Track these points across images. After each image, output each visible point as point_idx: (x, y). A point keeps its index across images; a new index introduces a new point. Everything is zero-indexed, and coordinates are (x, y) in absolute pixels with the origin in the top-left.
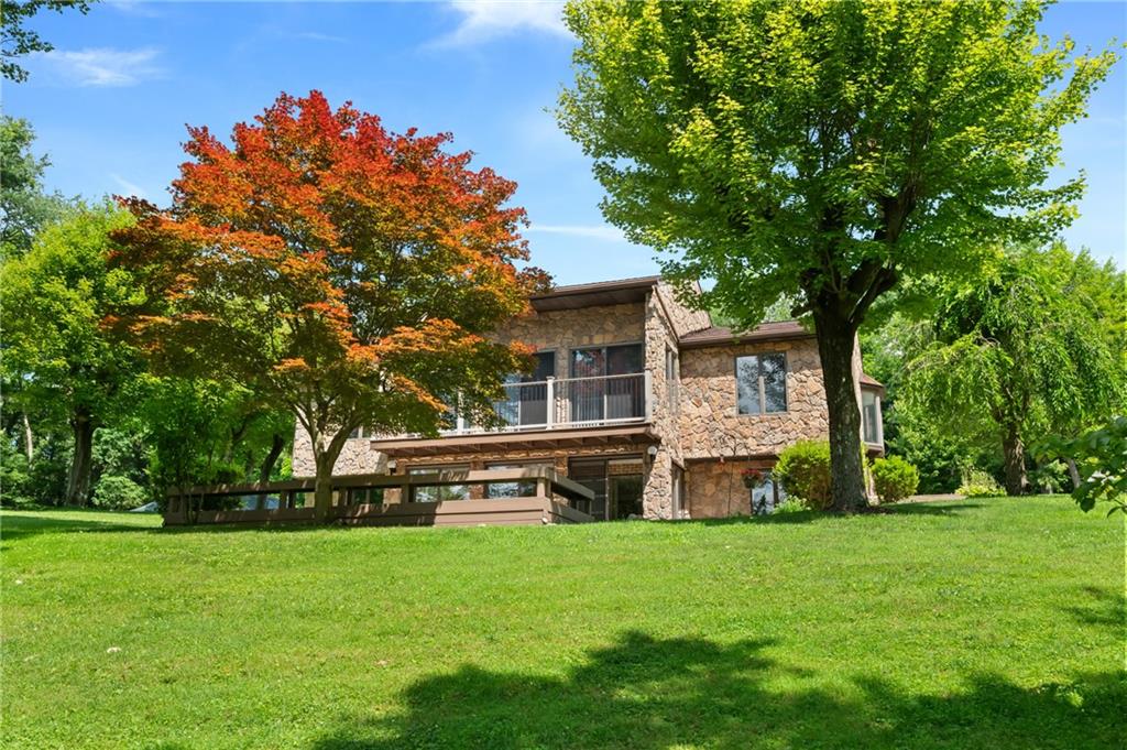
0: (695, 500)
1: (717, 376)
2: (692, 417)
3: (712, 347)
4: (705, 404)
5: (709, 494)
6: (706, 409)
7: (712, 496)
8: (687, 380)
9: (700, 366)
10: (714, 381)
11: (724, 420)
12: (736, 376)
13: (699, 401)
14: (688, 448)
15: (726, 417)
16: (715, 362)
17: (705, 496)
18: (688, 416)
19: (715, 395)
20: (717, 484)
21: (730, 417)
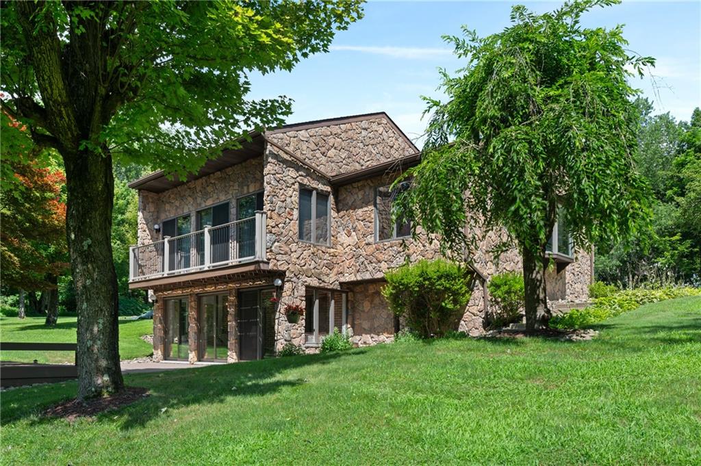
0: (357, 316)
1: (362, 208)
2: (345, 245)
3: (359, 181)
4: (354, 233)
5: (366, 311)
6: (354, 237)
7: (368, 311)
8: (342, 213)
9: (350, 200)
10: (360, 212)
11: (365, 247)
12: (375, 206)
13: (349, 232)
14: (341, 273)
15: (367, 244)
16: (360, 195)
17: (364, 311)
18: (342, 245)
19: (360, 225)
20: (372, 302)
21: (370, 244)
